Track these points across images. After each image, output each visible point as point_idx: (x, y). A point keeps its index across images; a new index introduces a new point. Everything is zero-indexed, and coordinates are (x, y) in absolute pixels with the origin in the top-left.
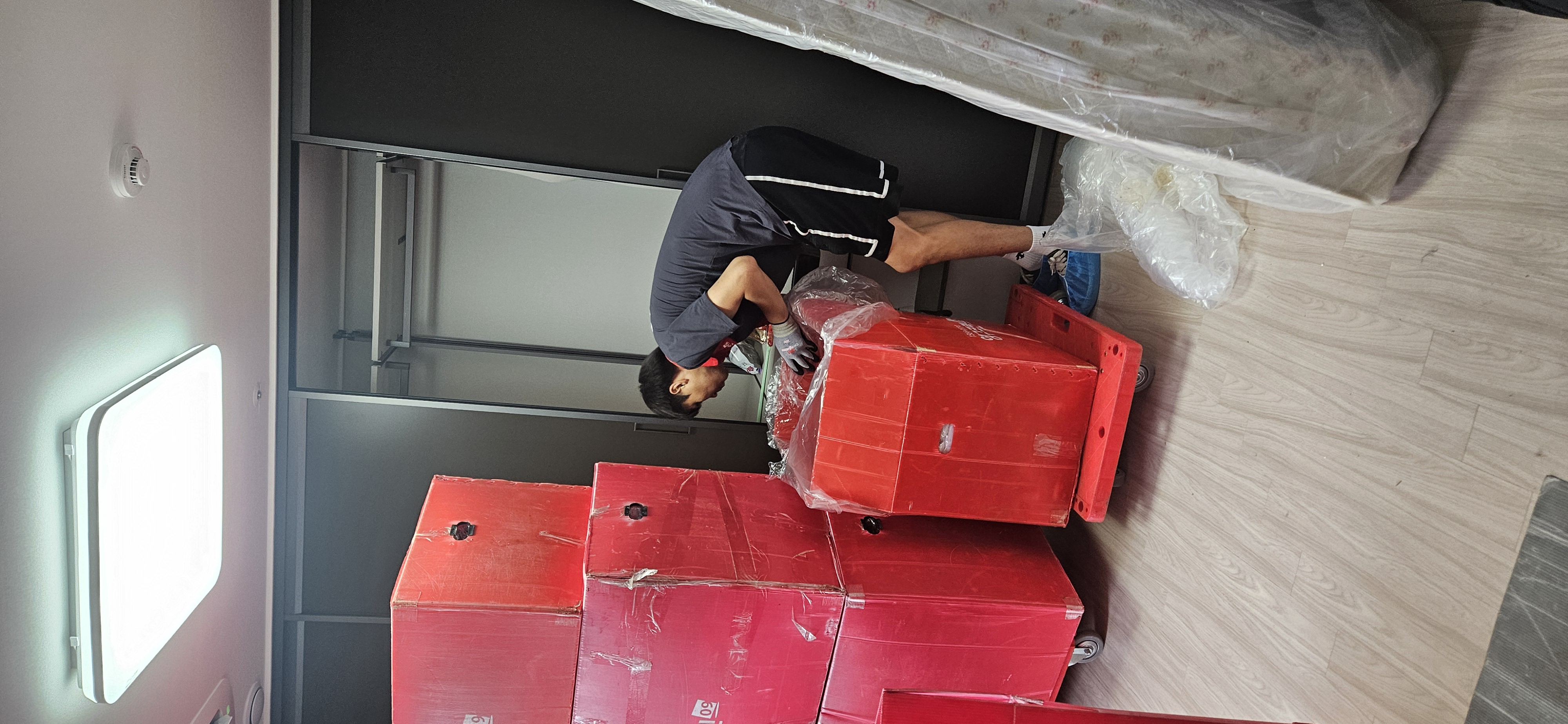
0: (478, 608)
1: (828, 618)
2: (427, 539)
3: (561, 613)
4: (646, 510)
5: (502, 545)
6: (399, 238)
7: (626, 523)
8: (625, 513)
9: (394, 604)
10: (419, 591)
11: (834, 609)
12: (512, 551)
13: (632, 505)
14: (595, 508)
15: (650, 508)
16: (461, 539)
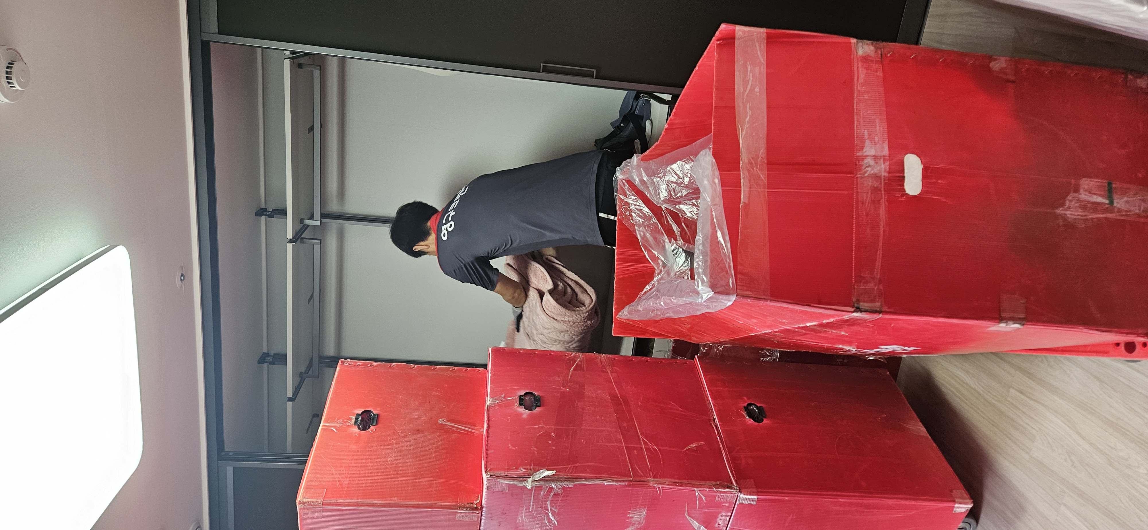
0: (382, 506)
1: (720, 512)
2: (332, 428)
3: (462, 510)
4: (540, 400)
5: (402, 435)
6: (308, 128)
7: (522, 414)
8: (520, 404)
9: (300, 503)
10: (324, 488)
11: (727, 505)
12: (413, 441)
13: (526, 394)
14: (491, 397)
15: (543, 397)
16: (365, 429)
